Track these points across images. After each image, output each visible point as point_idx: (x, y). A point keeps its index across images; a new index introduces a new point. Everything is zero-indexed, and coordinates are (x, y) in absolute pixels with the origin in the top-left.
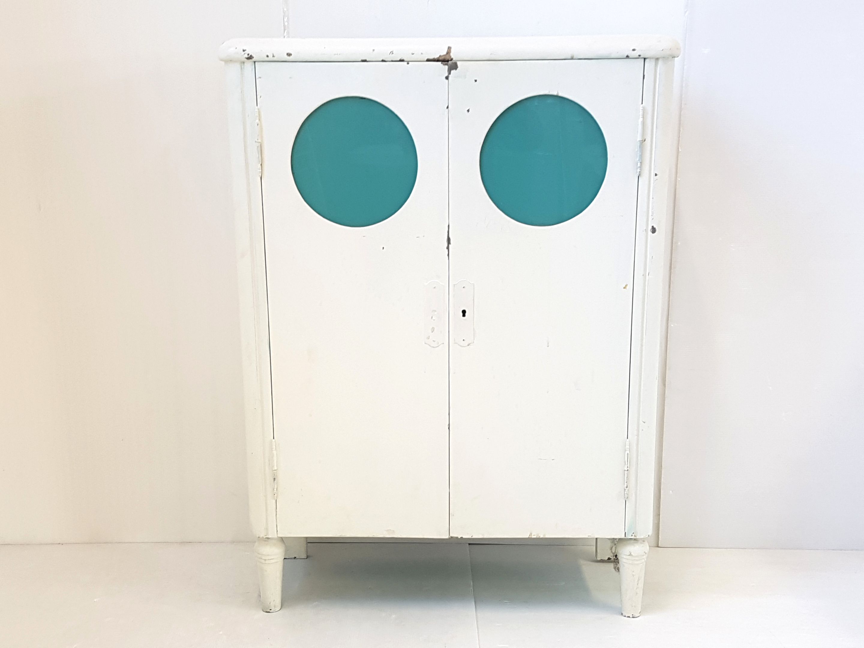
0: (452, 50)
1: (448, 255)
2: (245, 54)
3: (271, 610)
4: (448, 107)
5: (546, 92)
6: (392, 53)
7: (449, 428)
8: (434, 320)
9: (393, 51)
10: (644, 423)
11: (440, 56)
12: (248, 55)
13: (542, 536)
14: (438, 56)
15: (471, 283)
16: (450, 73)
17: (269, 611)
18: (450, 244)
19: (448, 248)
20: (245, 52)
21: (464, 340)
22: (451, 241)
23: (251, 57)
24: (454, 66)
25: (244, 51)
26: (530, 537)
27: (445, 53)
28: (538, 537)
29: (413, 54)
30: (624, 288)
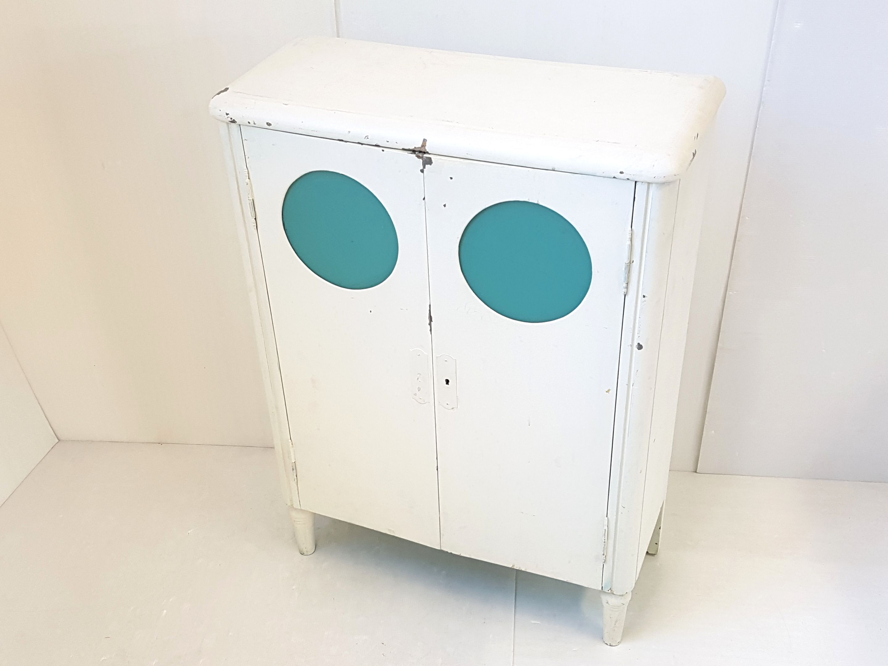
0: (427, 144)
1: (431, 330)
2: (228, 117)
3: (304, 553)
4: (424, 199)
5: (526, 200)
6: (367, 137)
7: (437, 469)
8: (420, 381)
9: (368, 136)
10: (624, 508)
11: (415, 148)
12: (231, 119)
13: (523, 570)
14: (414, 148)
15: (453, 358)
16: (424, 167)
17: (302, 553)
18: (432, 322)
19: (430, 324)
20: (228, 116)
21: (447, 404)
22: (433, 319)
23: (234, 121)
24: (429, 161)
25: (227, 114)
26: (513, 567)
27: (420, 146)
28: (520, 569)
29: (388, 142)
30: (606, 392)
